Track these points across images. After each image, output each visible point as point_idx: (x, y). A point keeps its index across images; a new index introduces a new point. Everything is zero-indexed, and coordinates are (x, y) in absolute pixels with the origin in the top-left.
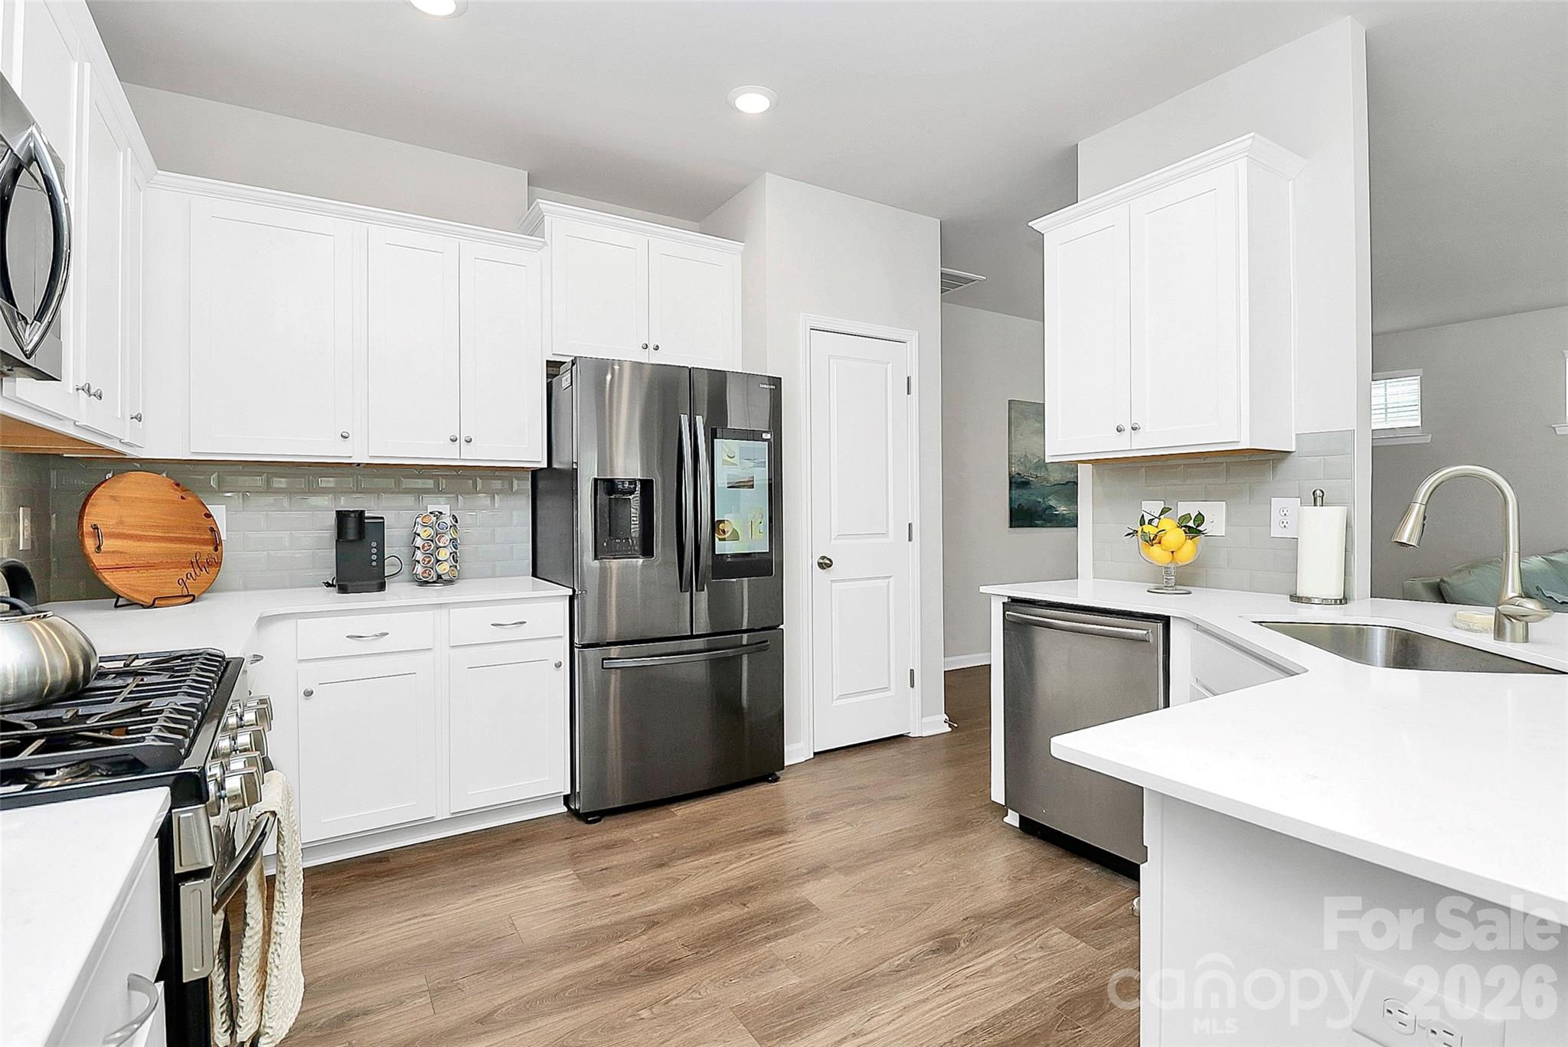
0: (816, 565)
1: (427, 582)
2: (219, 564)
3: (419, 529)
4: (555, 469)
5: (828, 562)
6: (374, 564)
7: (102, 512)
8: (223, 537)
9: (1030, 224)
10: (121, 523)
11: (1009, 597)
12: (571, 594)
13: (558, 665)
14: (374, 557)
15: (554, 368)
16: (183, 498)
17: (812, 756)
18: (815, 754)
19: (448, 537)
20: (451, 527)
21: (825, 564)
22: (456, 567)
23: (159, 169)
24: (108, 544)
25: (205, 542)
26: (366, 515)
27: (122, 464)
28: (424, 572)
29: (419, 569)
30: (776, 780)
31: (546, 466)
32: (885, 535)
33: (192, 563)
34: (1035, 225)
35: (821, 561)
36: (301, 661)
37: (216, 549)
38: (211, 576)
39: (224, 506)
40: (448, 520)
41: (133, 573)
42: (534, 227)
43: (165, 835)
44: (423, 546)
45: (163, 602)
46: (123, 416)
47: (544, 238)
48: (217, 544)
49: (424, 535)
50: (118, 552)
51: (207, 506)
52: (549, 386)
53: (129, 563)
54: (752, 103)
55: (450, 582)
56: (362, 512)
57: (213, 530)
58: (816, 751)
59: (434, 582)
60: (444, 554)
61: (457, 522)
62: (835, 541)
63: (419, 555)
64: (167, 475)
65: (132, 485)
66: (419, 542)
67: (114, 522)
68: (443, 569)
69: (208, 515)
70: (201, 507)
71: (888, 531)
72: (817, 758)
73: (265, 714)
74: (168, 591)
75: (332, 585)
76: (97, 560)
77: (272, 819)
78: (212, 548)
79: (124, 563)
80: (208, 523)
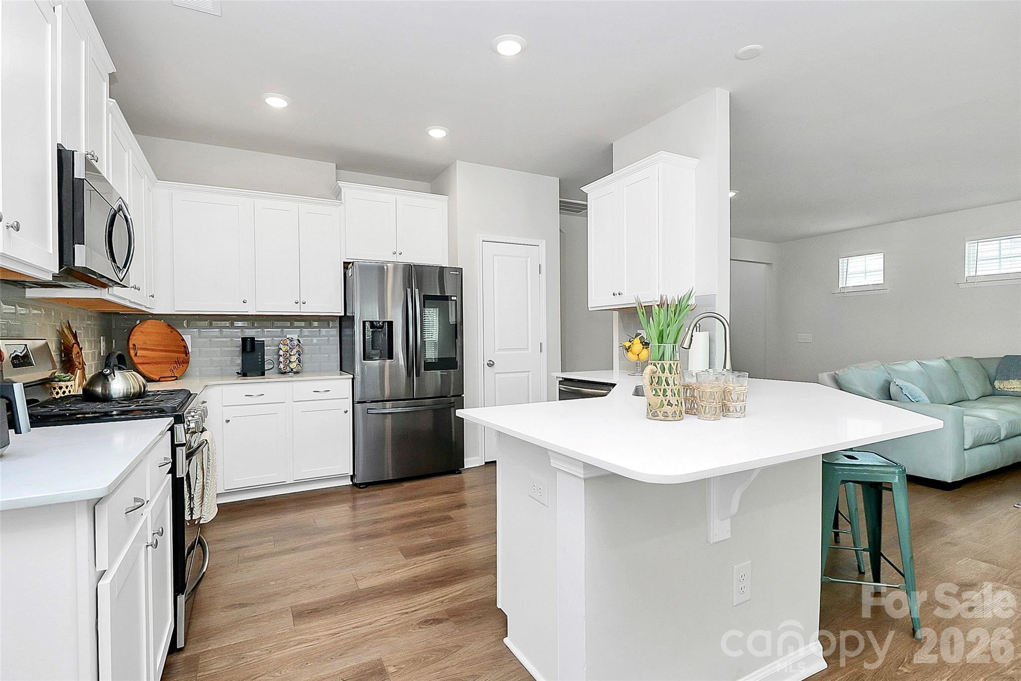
0: (486, 365)
1: (285, 372)
2: (188, 362)
3: (281, 346)
4: (348, 316)
5: (492, 363)
6: (260, 363)
7: (137, 339)
8: (190, 351)
9: (581, 189)
10: (145, 343)
11: (563, 378)
12: (352, 377)
13: (346, 412)
14: (260, 360)
15: (346, 265)
16: (171, 332)
17: (484, 464)
18: (486, 463)
19: (295, 350)
20: (297, 345)
21: (491, 364)
22: (300, 365)
23: (158, 180)
24: (139, 353)
25: (182, 353)
26: (256, 339)
27: (145, 316)
28: (284, 367)
29: (282, 366)
30: (460, 473)
31: (343, 315)
32: (527, 349)
33: (176, 362)
34: (584, 189)
35: (489, 363)
36: (224, 406)
37: (186, 356)
38: (185, 368)
39: (190, 336)
40: (296, 342)
41: (151, 366)
42: (337, 194)
43: (172, 429)
44: (284, 355)
45: (164, 379)
46: (147, 296)
47: (341, 200)
48: (186, 353)
49: (284, 349)
50: (144, 356)
51: (183, 336)
52: (345, 274)
53: (149, 361)
54: (437, 133)
55: (297, 373)
56: (254, 338)
57: (186, 347)
58: (486, 461)
59: (289, 372)
60: (293, 358)
61: (300, 343)
62: (497, 352)
63: (281, 359)
64: (164, 321)
65: (149, 326)
66: (281, 353)
67: (142, 343)
68: (293, 366)
69: (183, 340)
70: (180, 336)
71: (528, 346)
72: (487, 464)
73: (204, 414)
74: (165, 375)
75: (240, 374)
76: (136, 360)
77: (206, 442)
78: (184, 355)
79: (147, 361)
80: (182, 343)
